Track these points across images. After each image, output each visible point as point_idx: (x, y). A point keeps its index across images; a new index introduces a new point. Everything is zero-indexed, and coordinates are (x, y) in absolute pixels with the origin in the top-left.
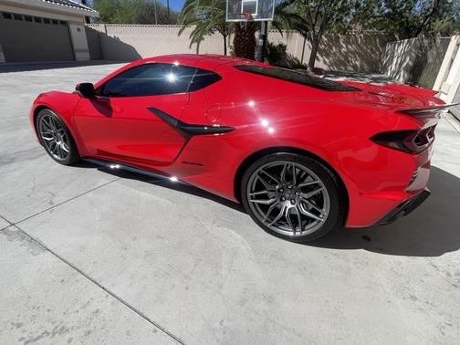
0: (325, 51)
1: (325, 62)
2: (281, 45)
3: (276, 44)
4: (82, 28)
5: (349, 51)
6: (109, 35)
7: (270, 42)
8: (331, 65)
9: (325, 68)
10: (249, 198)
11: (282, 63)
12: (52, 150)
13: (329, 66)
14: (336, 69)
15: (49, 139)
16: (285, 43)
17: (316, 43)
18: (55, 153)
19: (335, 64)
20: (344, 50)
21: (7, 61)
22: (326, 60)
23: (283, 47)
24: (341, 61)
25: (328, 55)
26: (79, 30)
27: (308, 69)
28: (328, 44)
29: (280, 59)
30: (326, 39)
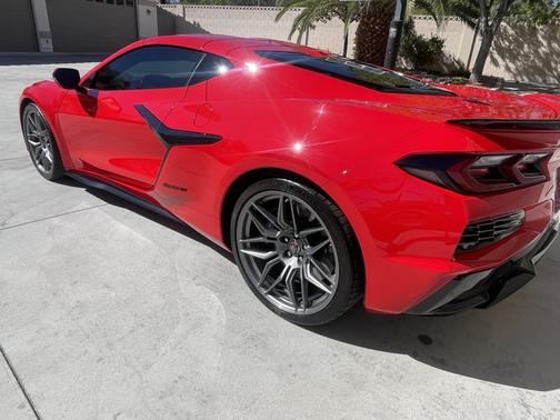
0: (509, 51)
1: (508, 69)
2: (434, 40)
3: (427, 37)
4: (154, 10)
5: (553, 51)
6: (187, 19)
7: (418, 34)
8: (519, 73)
9: (508, 77)
10: (240, 246)
11: (434, 67)
12: (38, 158)
13: (515, 75)
14: (526, 80)
15: (34, 144)
16: (441, 36)
17: (489, 35)
18: (41, 163)
19: (526, 72)
20: (543, 50)
21: (55, 49)
22: (511, 66)
23: (437, 43)
24: (535, 67)
25: (514, 58)
26: (148, 11)
27: (472, 77)
28: (516, 40)
29: (432, 60)
30: (511, 32)
